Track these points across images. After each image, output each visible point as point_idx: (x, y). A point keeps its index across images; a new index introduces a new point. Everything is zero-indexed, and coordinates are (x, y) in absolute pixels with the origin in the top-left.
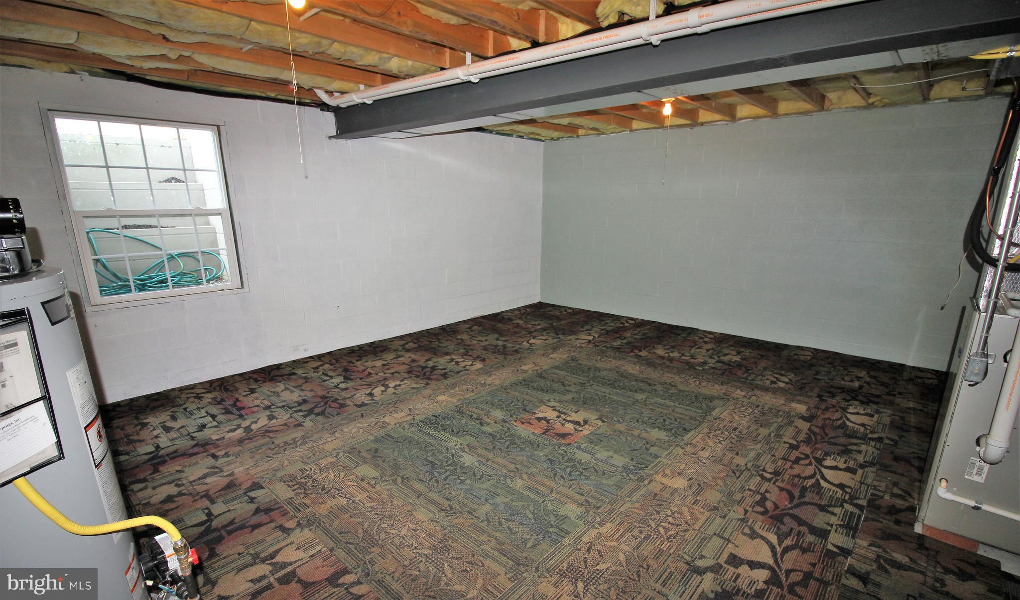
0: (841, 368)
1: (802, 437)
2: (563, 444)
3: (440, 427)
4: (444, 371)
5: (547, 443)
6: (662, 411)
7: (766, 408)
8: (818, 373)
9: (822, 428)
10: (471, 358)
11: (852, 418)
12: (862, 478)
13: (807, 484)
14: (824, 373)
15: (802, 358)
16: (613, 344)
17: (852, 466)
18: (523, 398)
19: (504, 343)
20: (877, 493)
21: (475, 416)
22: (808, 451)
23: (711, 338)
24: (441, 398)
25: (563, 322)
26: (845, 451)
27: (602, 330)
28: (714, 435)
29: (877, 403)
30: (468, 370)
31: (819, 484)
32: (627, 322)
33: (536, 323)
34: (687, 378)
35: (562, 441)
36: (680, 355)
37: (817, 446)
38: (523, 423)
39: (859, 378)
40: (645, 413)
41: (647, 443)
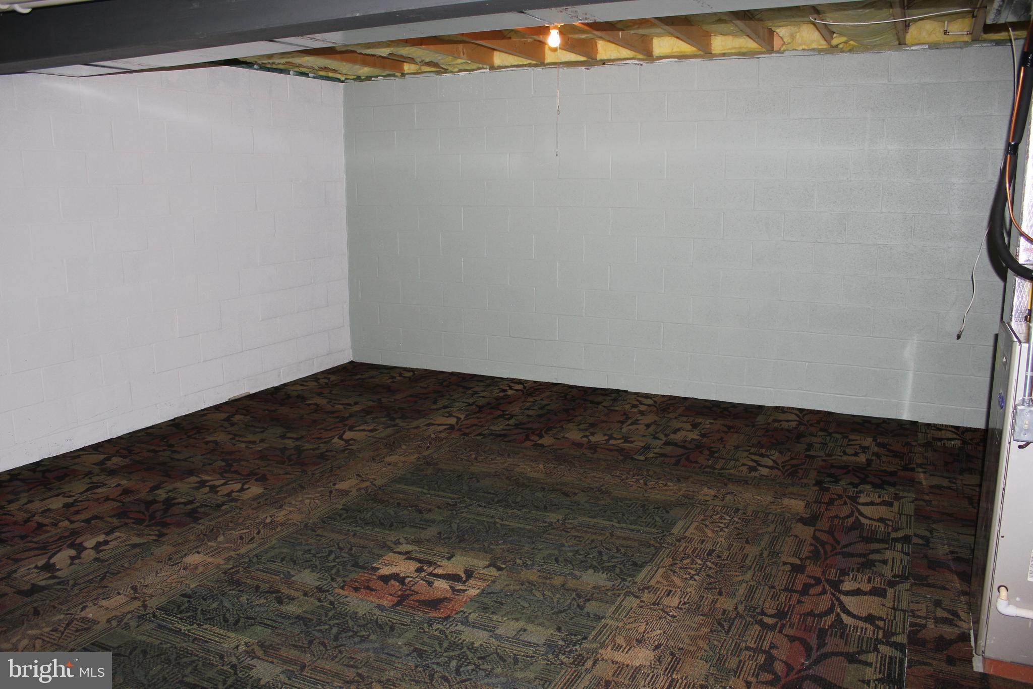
0: (839, 436)
1: (805, 551)
2: (436, 618)
3: (200, 616)
4: (190, 507)
5: (407, 620)
6: (595, 537)
7: (749, 513)
8: (810, 446)
9: (830, 532)
10: (238, 477)
11: (866, 510)
12: (894, 601)
13: (825, 625)
14: (818, 446)
15: (785, 425)
16: (492, 428)
17: (878, 585)
18: (349, 543)
19: (298, 443)
20: (917, 621)
21: (264, 587)
22: (817, 571)
23: (649, 405)
24: (193, 559)
25: (398, 396)
26: (867, 565)
27: (470, 405)
28: (681, 568)
29: (893, 485)
30: (236, 500)
31: (841, 622)
32: (511, 388)
33: (351, 401)
34: (624, 477)
35: (434, 614)
36: (607, 438)
37: (828, 562)
38: (356, 589)
39: (865, 449)
40: (566, 544)
41: (579, 596)
